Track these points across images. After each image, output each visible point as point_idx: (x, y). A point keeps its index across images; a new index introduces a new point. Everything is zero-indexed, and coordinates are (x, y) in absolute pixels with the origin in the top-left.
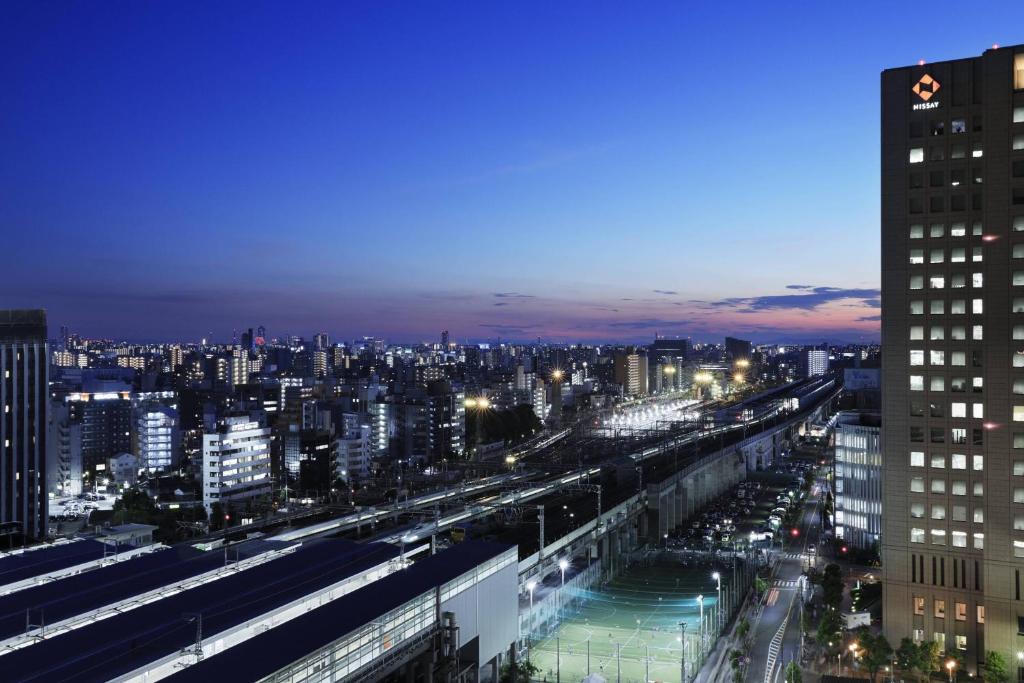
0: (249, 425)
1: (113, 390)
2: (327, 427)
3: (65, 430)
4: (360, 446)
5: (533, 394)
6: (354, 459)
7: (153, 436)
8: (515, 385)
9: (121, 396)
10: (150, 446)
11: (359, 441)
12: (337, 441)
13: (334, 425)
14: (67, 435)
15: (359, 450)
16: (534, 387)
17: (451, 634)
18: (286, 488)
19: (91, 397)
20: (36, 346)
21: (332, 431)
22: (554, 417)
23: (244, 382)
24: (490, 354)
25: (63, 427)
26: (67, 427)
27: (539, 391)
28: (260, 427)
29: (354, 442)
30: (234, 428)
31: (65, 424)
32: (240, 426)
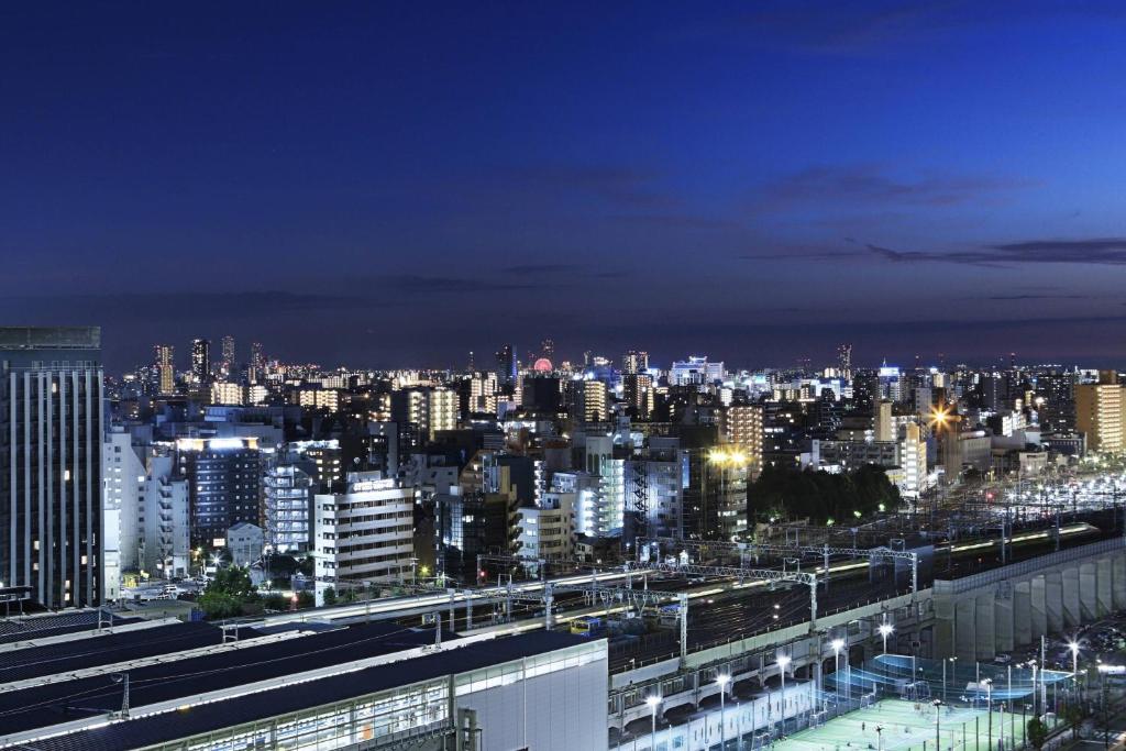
0: (379, 483)
1: (235, 435)
2: (505, 490)
3: (165, 488)
4: (558, 520)
5: (901, 448)
6: (548, 538)
7: (284, 500)
8: (877, 433)
9: (246, 443)
10: (280, 514)
11: (556, 512)
12: (519, 511)
13: (514, 487)
14: (169, 496)
15: (556, 525)
16: (902, 438)
17: (470, 737)
18: (443, 576)
19: (206, 445)
20: (88, 375)
21: (513, 496)
22: (939, 488)
23: (450, 428)
24: (897, 384)
25: (163, 484)
26: (168, 484)
27: (911, 445)
28: (397, 486)
29: (547, 513)
30: (357, 486)
31: (165, 480)
32: (366, 485)
